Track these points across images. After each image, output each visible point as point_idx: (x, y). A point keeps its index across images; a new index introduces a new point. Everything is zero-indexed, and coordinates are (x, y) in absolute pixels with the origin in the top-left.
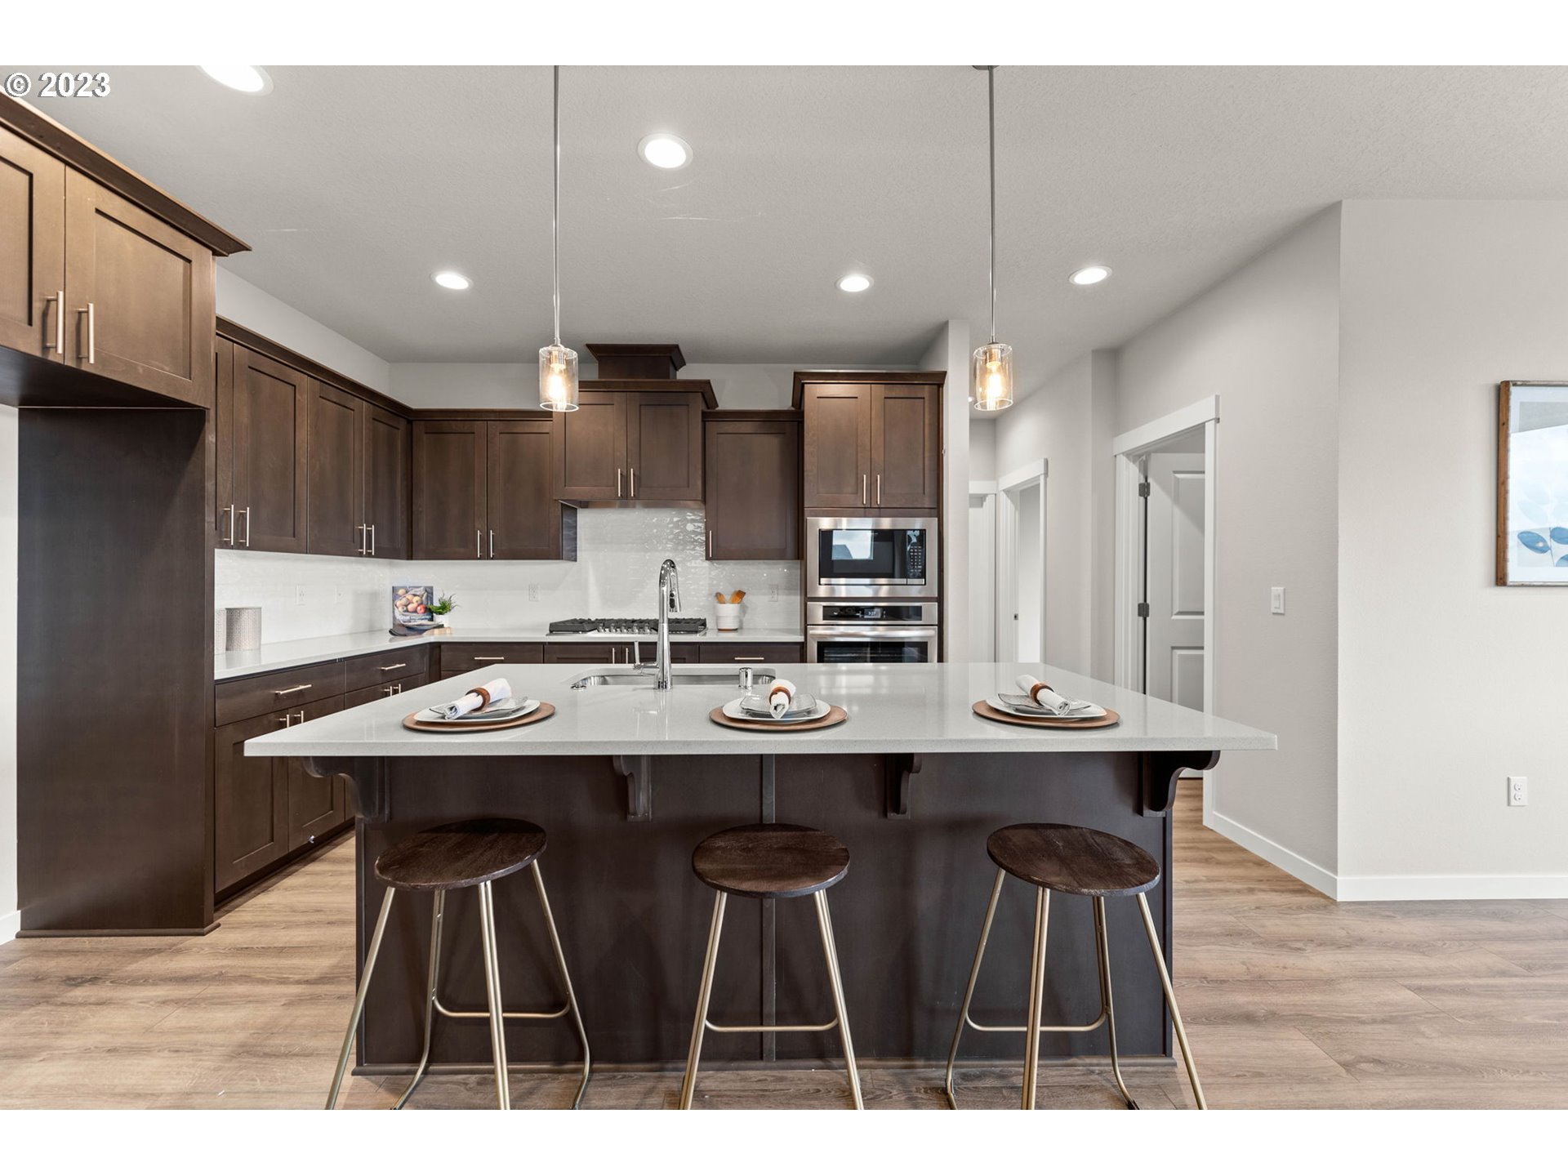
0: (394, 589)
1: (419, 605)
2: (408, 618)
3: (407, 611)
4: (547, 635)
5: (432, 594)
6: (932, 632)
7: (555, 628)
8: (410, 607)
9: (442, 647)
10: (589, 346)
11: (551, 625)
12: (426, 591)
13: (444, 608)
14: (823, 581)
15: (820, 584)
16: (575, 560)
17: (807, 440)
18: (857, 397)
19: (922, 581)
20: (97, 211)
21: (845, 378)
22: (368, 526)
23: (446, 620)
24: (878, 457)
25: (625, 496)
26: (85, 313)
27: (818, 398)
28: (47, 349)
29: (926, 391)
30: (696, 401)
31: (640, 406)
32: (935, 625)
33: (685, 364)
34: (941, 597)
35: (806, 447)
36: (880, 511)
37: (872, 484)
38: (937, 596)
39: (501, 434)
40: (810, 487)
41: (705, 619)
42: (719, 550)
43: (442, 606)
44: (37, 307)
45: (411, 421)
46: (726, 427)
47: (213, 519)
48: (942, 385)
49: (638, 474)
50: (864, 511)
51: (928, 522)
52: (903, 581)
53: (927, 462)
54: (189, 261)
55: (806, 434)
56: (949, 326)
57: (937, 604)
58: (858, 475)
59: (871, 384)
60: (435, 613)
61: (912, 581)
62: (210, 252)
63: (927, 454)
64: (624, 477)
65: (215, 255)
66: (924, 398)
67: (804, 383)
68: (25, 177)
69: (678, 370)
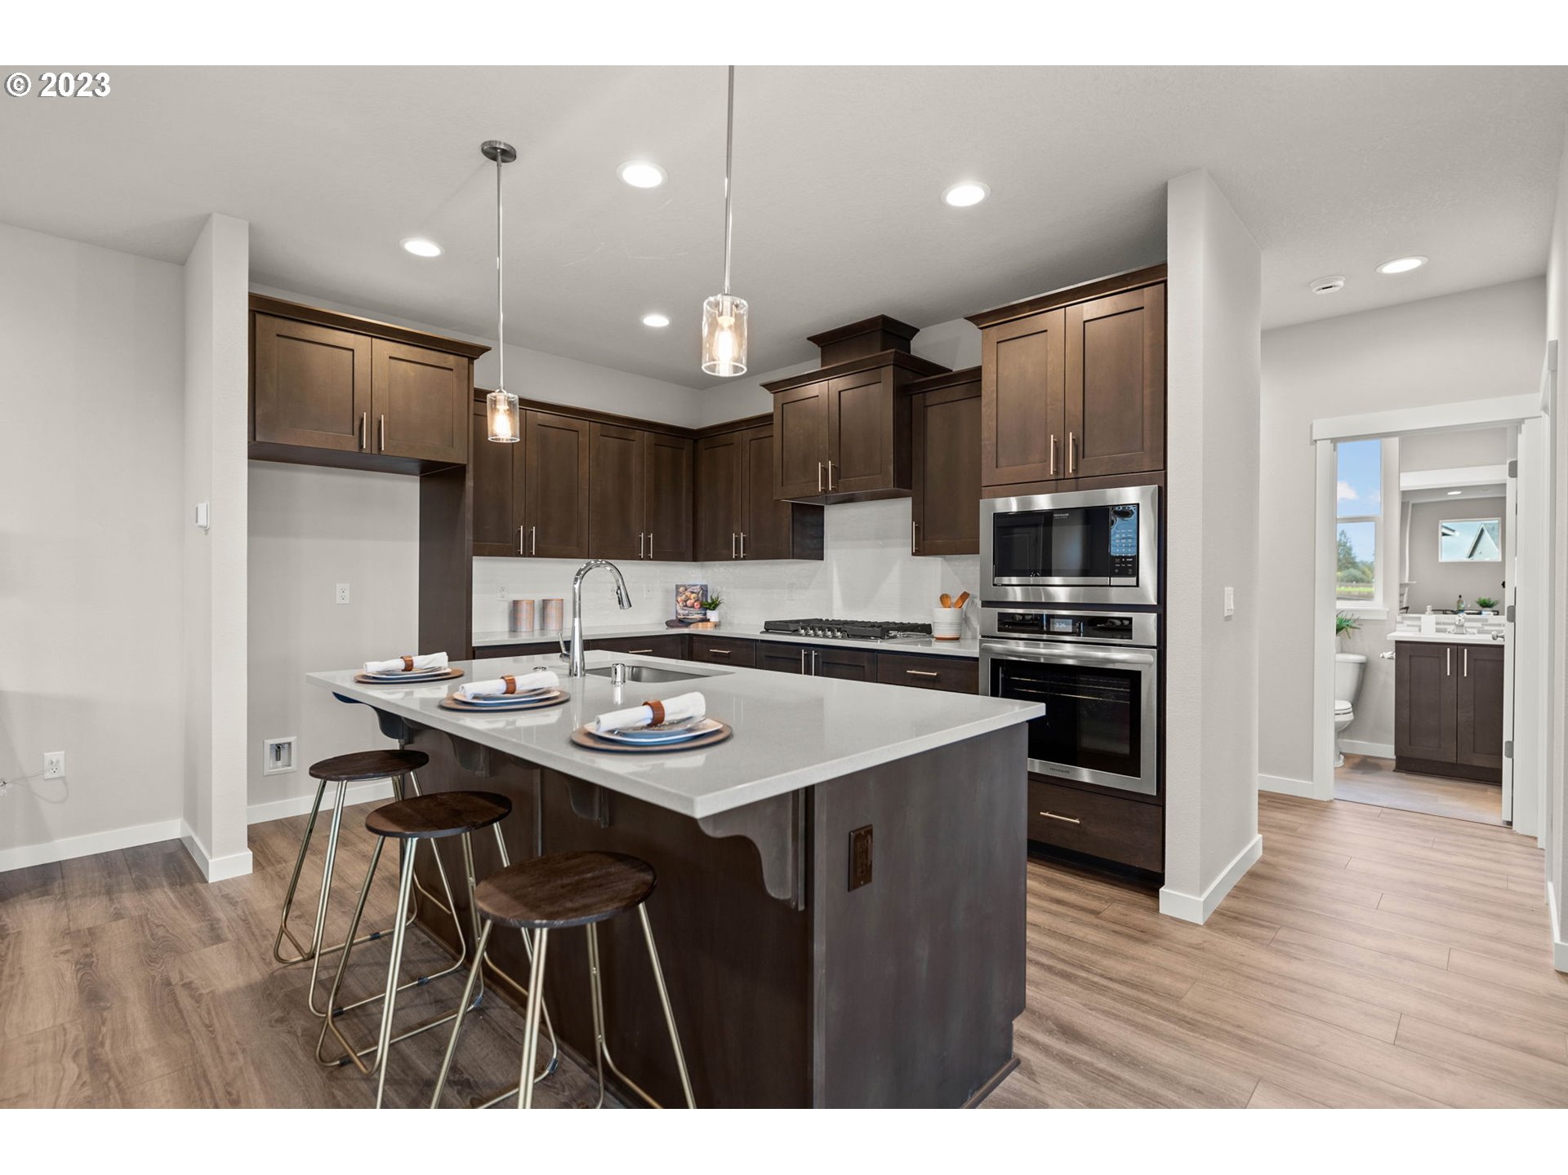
0: (677, 587)
1: (696, 601)
2: (687, 612)
3: (686, 606)
4: (762, 633)
5: (707, 591)
6: (1150, 657)
7: (770, 627)
8: (689, 603)
9: (695, 638)
10: (809, 339)
11: (767, 623)
12: (702, 589)
13: (714, 605)
14: (1002, 580)
15: (997, 585)
16: (822, 559)
17: (984, 400)
18: (1046, 331)
19: (1133, 581)
20: (390, 357)
21: (1028, 309)
22: (647, 534)
23: (713, 616)
24: (1074, 406)
25: (825, 491)
26: (380, 422)
27: (998, 343)
28: (361, 447)
29: (1149, 294)
30: (888, 373)
31: (840, 392)
32: (1154, 647)
33: (919, 330)
34: (1162, 605)
35: (983, 410)
36: (1078, 482)
37: (1066, 446)
38: (1156, 603)
39: (751, 440)
40: (987, 460)
41: (930, 625)
42: (926, 543)
43: (713, 603)
44: (357, 423)
45: (695, 441)
46: (933, 397)
47: (471, 538)
48: (1165, 282)
49: (837, 465)
50: (1056, 484)
51: (1143, 494)
52: (1104, 580)
53: (1147, 402)
54: (452, 370)
55: (983, 393)
56: (1169, 190)
57: (1155, 615)
58: (1046, 435)
59: (1065, 307)
60: (707, 609)
61: (1115, 580)
62: (467, 359)
63: (1147, 391)
64: (825, 470)
65: (471, 360)
66: (1142, 308)
67: (981, 328)
68: (351, 353)
69: (911, 339)
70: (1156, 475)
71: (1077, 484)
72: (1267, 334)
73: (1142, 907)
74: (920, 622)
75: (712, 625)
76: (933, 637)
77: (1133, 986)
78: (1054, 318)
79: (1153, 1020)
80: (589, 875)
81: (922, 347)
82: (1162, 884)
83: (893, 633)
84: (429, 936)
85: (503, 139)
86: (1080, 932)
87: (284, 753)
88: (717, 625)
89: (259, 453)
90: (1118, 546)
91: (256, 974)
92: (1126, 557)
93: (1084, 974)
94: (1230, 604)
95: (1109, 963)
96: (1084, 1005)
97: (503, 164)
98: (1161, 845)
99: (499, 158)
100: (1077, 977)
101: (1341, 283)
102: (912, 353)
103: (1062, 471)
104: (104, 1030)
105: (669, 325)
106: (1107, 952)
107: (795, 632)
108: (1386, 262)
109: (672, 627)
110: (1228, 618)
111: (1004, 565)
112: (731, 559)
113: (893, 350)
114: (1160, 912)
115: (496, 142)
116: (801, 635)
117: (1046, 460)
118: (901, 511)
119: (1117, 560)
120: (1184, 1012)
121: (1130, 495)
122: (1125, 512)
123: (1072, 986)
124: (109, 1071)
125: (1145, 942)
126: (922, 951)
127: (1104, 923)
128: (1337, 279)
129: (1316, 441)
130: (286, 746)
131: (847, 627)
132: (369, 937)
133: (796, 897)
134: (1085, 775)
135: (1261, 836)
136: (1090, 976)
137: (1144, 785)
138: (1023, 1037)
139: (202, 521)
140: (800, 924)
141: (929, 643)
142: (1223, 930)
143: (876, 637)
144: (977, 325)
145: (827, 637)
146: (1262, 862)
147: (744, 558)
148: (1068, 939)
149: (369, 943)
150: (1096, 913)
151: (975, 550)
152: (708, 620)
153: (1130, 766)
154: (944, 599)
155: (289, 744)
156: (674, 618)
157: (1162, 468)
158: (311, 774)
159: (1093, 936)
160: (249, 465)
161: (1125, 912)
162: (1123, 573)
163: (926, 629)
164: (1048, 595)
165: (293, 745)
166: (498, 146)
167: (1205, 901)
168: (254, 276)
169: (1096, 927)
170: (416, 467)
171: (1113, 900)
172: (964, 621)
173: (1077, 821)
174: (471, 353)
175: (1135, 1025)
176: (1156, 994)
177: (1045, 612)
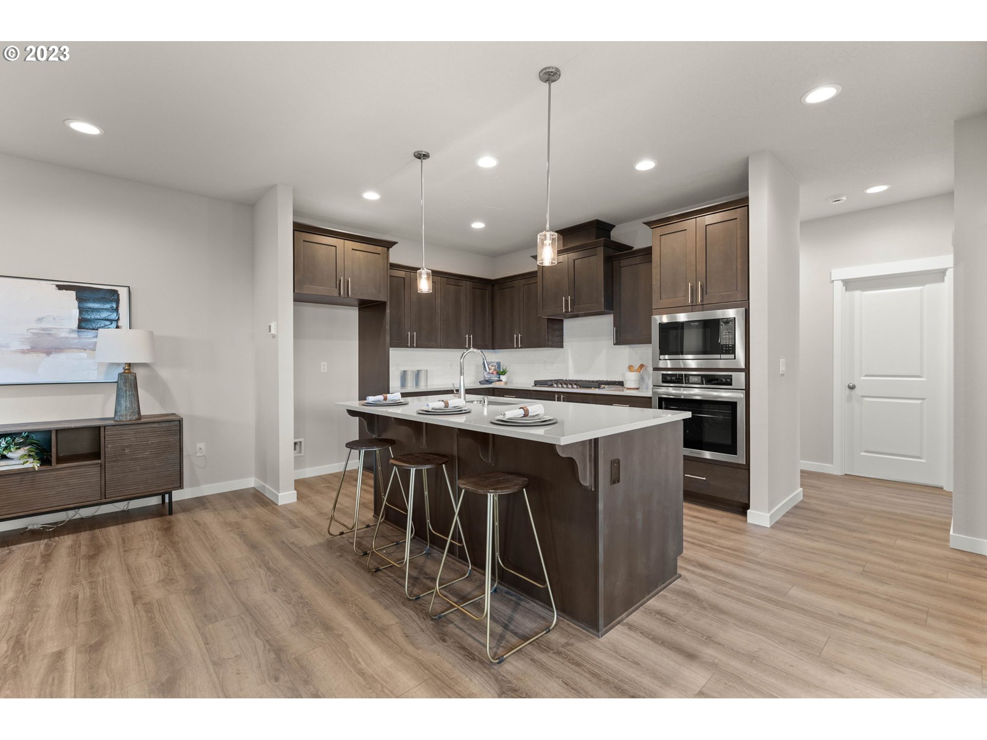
4: (533, 386)
6: (741, 395)
7: (537, 383)
9: (496, 390)
10: (562, 229)
11: (535, 381)
13: (504, 373)
14: (662, 357)
15: (660, 359)
16: (563, 347)
17: (654, 265)
18: (686, 230)
19: (733, 356)
20: (353, 249)
21: (676, 219)
22: (469, 336)
23: (503, 378)
24: (701, 268)
25: (567, 311)
26: (348, 281)
27: (661, 236)
28: (340, 294)
29: (738, 213)
30: (601, 251)
31: (574, 260)
32: (743, 390)
33: (615, 226)
34: (748, 369)
35: (653, 270)
36: (703, 307)
37: (697, 288)
38: (744, 367)
39: (524, 285)
40: (655, 296)
41: (623, 382)
42: (621, 339)
43: (504, 371)
44: (338, 283)
45: (493, 285)
46: (624, 262)
47: (389, 338)
48: (748, 206)
49: (573, 298)
50: (692, 307)
51: (737, 313)
52: (718, 356)
53: (739, 267)
54: (380, 254)
55: (653, 261)
56: (749, 162)
57: (744, 373)
58: (686, 283)
59: (696, 218)
60: (500, 374)
61: (723, 356)
62: (386, 248)
63: (739, 261)
64: (567, 301)
65: (388, 248)
66: (736, 219)
67: (652, 228)
68: (335, 248)
69: (611, 231)
70: (744, 303)
71: (703, 308)
72: (804, 224)
73: (738, 520)
74: (617, 380)
75: (504, 383)
76: (625, 388)
77: (734, 550)
78: (690, 223)
79: (744, 563)
80: (501, 478)
81: (617, 235)
82: (749, 508)
83: (602, 386)
84: (392, 526)
85: (424, 149)
86: (707, 529)
87: (297, 447)
88: (506, 383)
89: (299, 299)
90: (724, 339)
91: (321, 540)
92: (729, 345)
93: (710, 545)
94: (782, 368)
95: (721, 541)
96: (711, 557)
97: (424, 160)
98: (748, 489)
99: (422, 158)
100: (706, 546)
101: (844, 198)
102: (612, 239)
103: (695, 301)
104: (266, 558)
105: (485, 227)
106: (720, 537)
107: (551, 386)
108: (869, 187)
109: (483, 384)
110: (782, 375)
111: (665, 349)
112: (514, 348)
113: (604, 239)
114: (748, 521)
115: (421, 151)
116: (554, 387)
117: (687, 296)
118: (606, 322)
119: (724, 346)
120: (760, 560)
121: (731, 313)
122: (727, 321)
123: (704, 550)
124: (277, 571)
125: (740, 534)
126: (640, 516)
127: (719, 526)
128: (842, 196)
129: (833, 281)
130: (299, 443)
131: (579, 383)
132: (365, 526)
133: (591, 485)
134: (707, 455)
135: (802, 489)
136: (713, 546)
137: (739, 459)
138: (682, 568)
139: (273, 331)
140: (592, 496)
141: (623, 390)
142: (780, 529)
143: (595, 388)
144: (650, 227)
145: (569, 388)
146: (802, 502)
147: (521, 348)
148: (701, 532)
149: (366, 529)
150: (715, 522)
151: (649, 341)
152: (501, 381)
153: (732, 450)
154: (630, 368)
155: (300, 442)
156: (483, 379)
157: (747, 299)
158: (346, 447)
159: (713, 531)
160: (294, 305)
161: (730, 522)
162: (727, 352)
163: (621, 384)
164: (684, 364)
165: (302, 442)
166: (422, 153)
167: (770, 516)
168: (295, 213)
169: (715, 527)
170: (356, 303)
171: (724, 517)
172: (642, 379)
173: (705, 479)
174: (389, 245)
175: (736, 564)
176: (745, 553)
177: (683, 373)
